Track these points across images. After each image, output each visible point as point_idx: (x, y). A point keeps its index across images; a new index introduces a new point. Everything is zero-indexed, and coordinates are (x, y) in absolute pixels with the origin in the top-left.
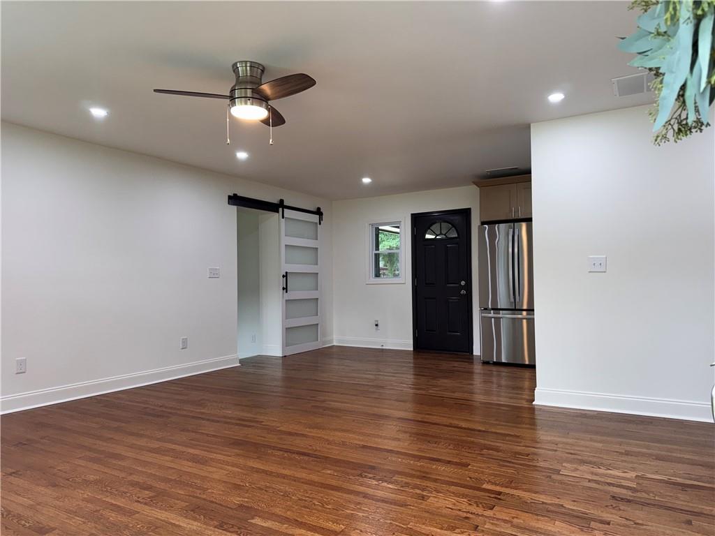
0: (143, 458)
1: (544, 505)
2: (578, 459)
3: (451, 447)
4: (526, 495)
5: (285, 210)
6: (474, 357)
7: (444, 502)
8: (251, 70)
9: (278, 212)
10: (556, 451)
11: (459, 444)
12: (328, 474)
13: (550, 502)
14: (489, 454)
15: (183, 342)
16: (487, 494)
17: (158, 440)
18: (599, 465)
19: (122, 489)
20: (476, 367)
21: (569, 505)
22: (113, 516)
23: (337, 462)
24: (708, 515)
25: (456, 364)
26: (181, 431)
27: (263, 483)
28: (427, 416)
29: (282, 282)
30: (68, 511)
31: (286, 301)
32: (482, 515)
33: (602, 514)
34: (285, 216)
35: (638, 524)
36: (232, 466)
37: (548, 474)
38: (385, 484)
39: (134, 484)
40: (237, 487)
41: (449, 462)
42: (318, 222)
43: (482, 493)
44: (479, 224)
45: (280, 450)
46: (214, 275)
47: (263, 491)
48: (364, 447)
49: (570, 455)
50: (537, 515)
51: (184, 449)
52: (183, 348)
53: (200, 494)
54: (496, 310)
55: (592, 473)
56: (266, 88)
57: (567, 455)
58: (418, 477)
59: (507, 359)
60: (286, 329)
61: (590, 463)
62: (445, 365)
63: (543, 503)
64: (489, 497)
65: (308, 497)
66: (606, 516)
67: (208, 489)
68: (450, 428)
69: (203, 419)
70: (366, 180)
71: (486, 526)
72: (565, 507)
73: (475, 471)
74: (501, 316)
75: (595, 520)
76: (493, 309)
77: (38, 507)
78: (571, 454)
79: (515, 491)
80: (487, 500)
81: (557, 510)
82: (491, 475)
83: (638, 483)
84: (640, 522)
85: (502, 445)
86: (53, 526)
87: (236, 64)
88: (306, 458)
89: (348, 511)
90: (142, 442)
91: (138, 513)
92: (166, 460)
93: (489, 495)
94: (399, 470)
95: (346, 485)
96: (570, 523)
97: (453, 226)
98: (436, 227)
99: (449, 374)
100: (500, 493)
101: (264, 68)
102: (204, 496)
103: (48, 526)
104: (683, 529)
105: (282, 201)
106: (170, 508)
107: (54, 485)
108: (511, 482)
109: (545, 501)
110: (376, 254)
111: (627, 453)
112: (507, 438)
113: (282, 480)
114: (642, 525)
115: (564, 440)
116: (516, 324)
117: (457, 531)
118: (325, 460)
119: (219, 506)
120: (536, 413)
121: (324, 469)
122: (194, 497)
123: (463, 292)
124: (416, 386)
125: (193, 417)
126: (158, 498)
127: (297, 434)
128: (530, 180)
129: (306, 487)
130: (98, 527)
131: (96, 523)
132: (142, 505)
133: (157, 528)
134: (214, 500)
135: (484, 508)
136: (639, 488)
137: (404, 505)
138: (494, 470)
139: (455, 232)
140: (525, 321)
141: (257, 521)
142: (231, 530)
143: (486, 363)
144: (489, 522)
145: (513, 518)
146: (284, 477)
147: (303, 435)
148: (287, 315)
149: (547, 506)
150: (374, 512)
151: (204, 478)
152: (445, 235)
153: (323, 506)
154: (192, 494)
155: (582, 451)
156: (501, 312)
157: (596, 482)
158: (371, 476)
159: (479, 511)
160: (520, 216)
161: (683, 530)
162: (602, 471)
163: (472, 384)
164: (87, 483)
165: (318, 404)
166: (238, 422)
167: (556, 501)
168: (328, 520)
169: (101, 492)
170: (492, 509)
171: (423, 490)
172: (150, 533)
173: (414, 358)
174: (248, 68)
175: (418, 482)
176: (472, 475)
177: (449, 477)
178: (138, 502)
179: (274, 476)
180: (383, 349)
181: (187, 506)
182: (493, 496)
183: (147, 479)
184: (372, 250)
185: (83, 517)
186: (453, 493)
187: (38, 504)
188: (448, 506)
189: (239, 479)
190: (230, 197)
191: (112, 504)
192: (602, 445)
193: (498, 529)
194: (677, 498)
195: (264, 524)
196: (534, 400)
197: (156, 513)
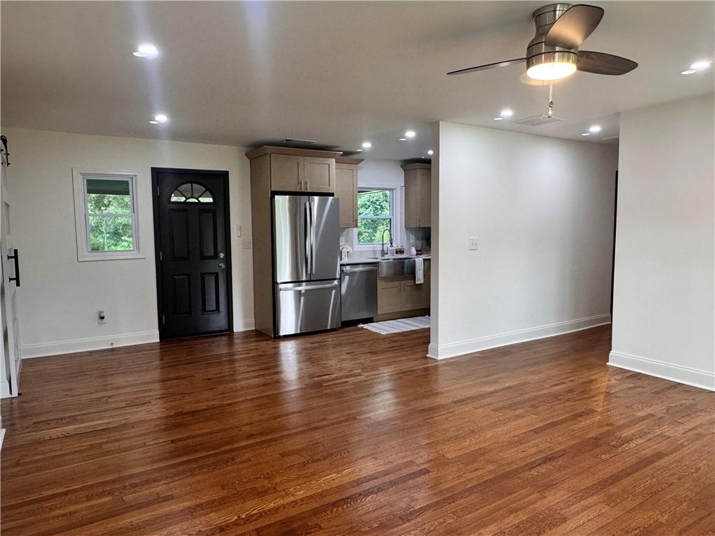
6: (236, 335)
97: (207, 189)
98: (186, 188)
123: (222, 265)
139: (210, 196)
152: (197, 198)
160: (311, 191)
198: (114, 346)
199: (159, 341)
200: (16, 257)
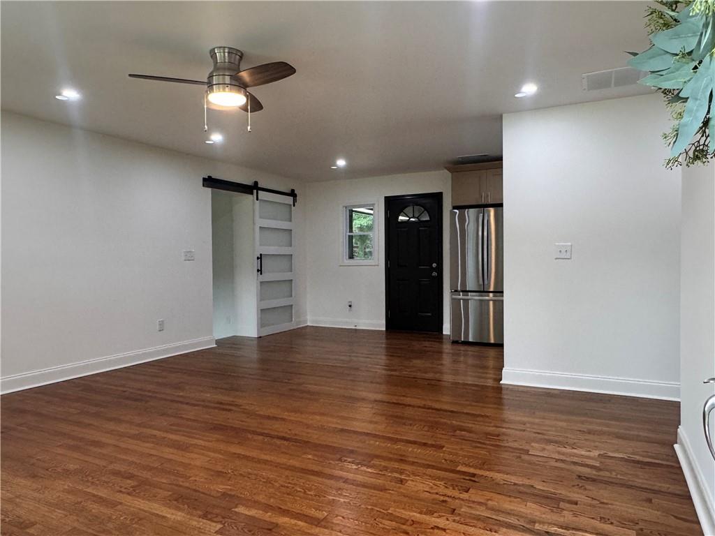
0: (123, 445)
1: (515, 487)
2: (545, 439)
3: (426, 428)
4: (498, 477)
5: (259, 192)
6: (444, 337)
7: (422, 485)
8: (229, 56)
9: (252, 194)
10: (524, 430)
11: (434, 426)
12: (308, 459)
13: (521, 483)
14: (462, 436)
15: (160, 325)
16: (462, 477)
17: (139, 425)
18: (564, 444)
19: (103, 479)
20: (445, 346)
21: (539, 486)
22: (95, 508)
23: (316, 446)
24: (665, 492)
25: (427, 344)
26: (161, 415)
27: (244, 470)
28: (402, 398)
29: (256, 264)
30: (48, 504)
31: (261, 282)
32: (459, 498)
33: (569, 494)
34: (259, 198)
35: (603, 503)
36: (214, 452)
37: (518, 455)
38: (364, 468)
39: (117, 473)
40: (219, 474)
41: (425, 444)
42: (292, 203)
43: (458, 476)
44: (451, 208)
45: (262, 434)
46: (189, 257)
47: (246, 478)
48: (342, 430)
49: (537, 435)
50: (510, 496)
51: (165, 435)
52: (160, 331)
53: (183, 482)
54: (465, 292)
55: (559, 453)
56: (245, 75)
57: (535, 435)
58: (396, 460)
59: (473, 338)
60: (262, 310)
61: (556, 442)
62: (417, 345)
63: (515, 484)
64: (464, 479)
65: (289, 483)
66: (575, 496)
67: (190, 477)
68: (424, 410)
69: (181, 403)
70: (341, 163)
71: (462, 510)
72: (535, 488)
73: (450, 453)
74: (469, 297)
75: (564, 501)
76: (462, 291)
77: (18, 500)
78: (539, 433)
79: (488, 472)
80: (462, 482)
81: (528, 491)
82: (465, 456)
83: (601, 462)
84: (605, 501)
85: (473, 426)
86: (33, 520)
87: (214, 49)
88: (286, 443)
89: (331, 498)
90: (122, 428)
91: (121, 503)
92: (146, 447)
93: (464, 477)
94: (377, 453)
95: (327, 471)
96: (541, 504)
97: (425, 209)
98: (409, 210)
99: (421, 354)
100: (474, 475)
101: (242, 54)
102: (187, 485)
103: (29, 520)
104: (643, 507)
105: (256, 183)
106: (153, 498)
107: (34, 476)
108: (484, 464)
109: (516, 482)
110: (349, 236)
111: (589, 432)
112: (478, 419)
113: (264, 466)
114: (607, 504)
115: (531, 420)
116: (483, 305)
117: (436, 515)
118: (305, 444)
119: (202, 495)
120: (504, 392)
121: (305, 453)
122: (177, 485)
123: (435, 274)
124: (389, 367)
125: (172, 401)
126: (141, 488)
127: (275, 418)
128: (501, 167)
129: (287, 473)
130: (81, 520)
131: (77, 515)
132: (125, 495)
133: (141, 519)
134: (197, 489)
135: (459, 490)
136: (602, 467)
137: (383, 489)
138: (468, 452)
139: (427, 215)
140: (491, 303)
141: (241, 509)
142: (215, 519)
143: (455, 342)
144: (465, 505)
145: (488, 500)
146: (266, 462)
147: (283, 419)
148: (262, 297)
149: (519, 488)
150: (355, 498)
151: (186, 466)
152: (417, 218)
153: (305, 493)
154: (175, 483)
155: (548, 431)
156: (469, 294)
157: (563, 461)
158: (349, 460)
159: (456, 493)
160: (490, 202)
161: (645, 509)
162: (569, 450)
163: (442, 364)
164: (67, 473)
165: (294, 387)
166: (216, 405)
167: (527, 482)
168: (310, 507)
169: (81, 482)
170: (467, 492)
171: (401, 473)
172: (134, 525)
173: (387, 339)
174: (226, 54)
175: (396, 465)
176: (447, 457)
177: (425, 460)
178: (121, 491)
179: (256, 462)
180: (356, 330)
181: (170, 495)
182: (467, 478)
183: (128, 468)
184: (346, 232)
185: (64, 510)
186: (430, 476)
187: (17, 497)
188: (426, 490)
189: (221, 466)
190: (204, 180)
191: (94, 496)
192: (565, 424)
193: (473, 512)
194: (637, 476)
195: (247, 513)
196: (501, 380)
197: (139, 503)
198: (357, 328)
199: (384, 329)
200: (261, 258)
